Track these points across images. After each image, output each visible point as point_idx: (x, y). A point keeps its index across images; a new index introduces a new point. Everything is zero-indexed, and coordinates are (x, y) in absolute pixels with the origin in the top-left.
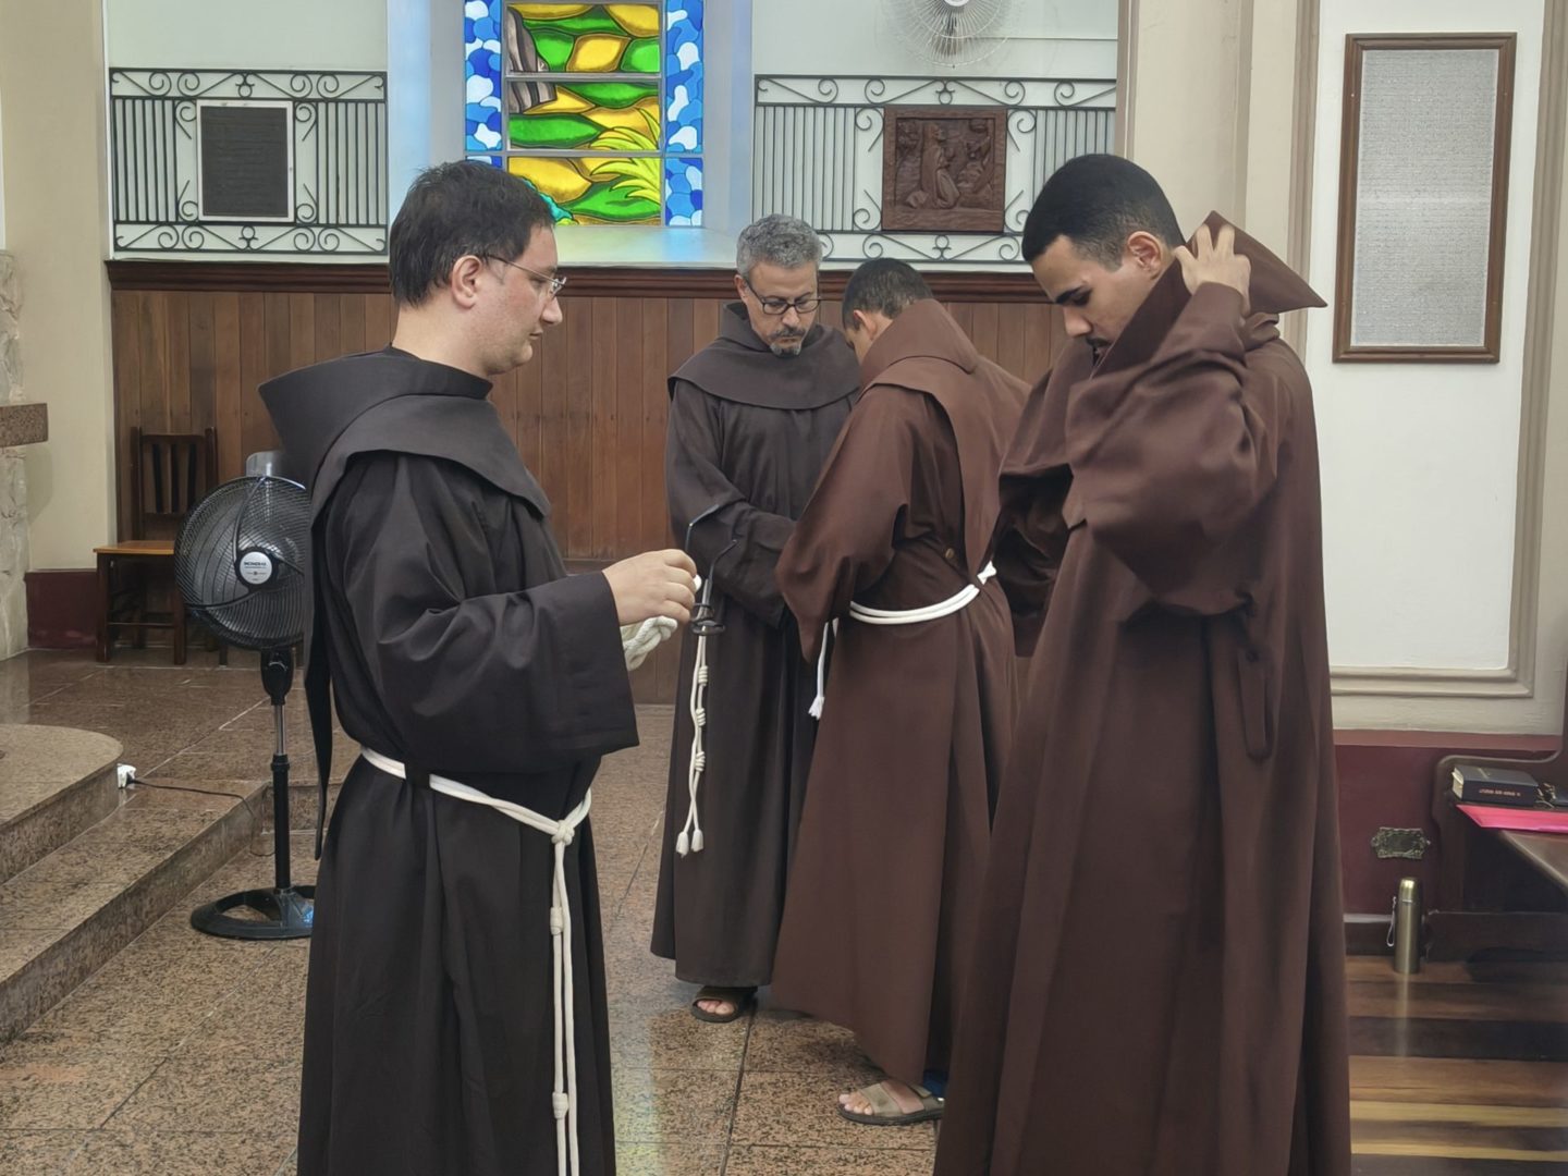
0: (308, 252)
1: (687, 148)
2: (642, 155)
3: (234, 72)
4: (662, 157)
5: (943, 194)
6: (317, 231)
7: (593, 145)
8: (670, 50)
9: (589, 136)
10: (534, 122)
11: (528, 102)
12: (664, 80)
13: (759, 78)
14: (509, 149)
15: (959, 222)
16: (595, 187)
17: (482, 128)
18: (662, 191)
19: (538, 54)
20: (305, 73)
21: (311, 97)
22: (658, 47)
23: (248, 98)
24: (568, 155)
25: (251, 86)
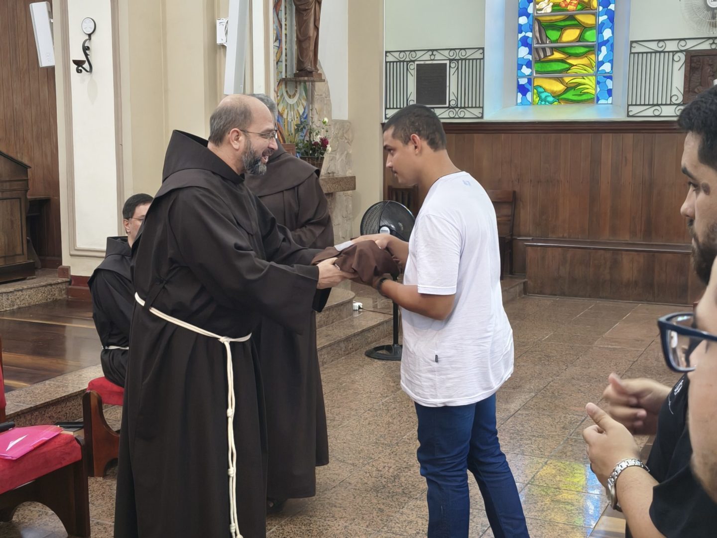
0: (453, 118)
1: (606, 71)
2: (587, 75)
3: (429, 50)
4: (596, 75)
6: (457, 109)
7: (568, 72)
8: (600, 32)
9: (567, 68)
10: (544, 64)
11: (542, 56)
12: (597, 44)
13: (632, 42)
14: (534, 75)
16: (568, 89)
17: (524, 67)
18: (596, 90)
19: (547, 36)
20: (454, 49)
21: (456, 58)
22: (595, 31)
23: (433, 60)
24: (558, 76)
25: (434, 55)
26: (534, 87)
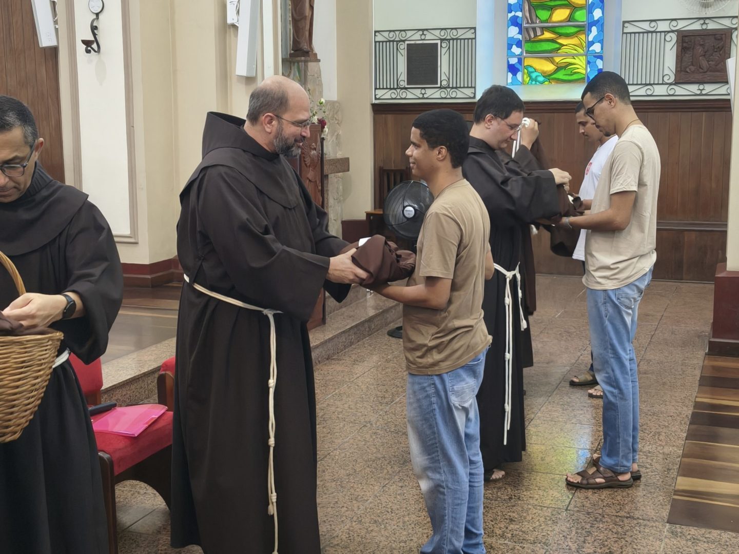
0: (445, 98)
1: (597, 51)
2: (577, 55)
3: (419, 30)
4: (586, 55)
5: (702, 67)
6: (449, 90)
7: (559, 51)
8: (590, 12)
9: (557, 48)
10: (535, 44)
11: (532, 36)
12: (587, 25)
13: (624, 22)
15: (708, 78)
16: (559, 69)
17: (514, 47)
18: (586, 69)
19: (537, 16)
20: (445, 29)
21: (447, 38)
22: (585, 11)
23: (424, 40)
24: (548, 56)
25: (425, 35)
26: (524, 66)
